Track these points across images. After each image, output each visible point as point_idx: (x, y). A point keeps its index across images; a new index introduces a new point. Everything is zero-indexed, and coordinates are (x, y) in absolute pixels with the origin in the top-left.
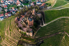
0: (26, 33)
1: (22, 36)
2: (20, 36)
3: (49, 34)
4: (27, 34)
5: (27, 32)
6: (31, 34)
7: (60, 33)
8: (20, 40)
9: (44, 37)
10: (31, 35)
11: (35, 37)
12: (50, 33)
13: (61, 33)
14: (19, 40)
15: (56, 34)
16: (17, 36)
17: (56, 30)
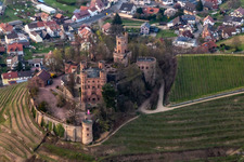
0: (65, 126)
1: (44, 141)
2: (38, 142)
3: (175, 148)
4: (70, 130)
5: (68, 122)
6: (85, 135)
7: (231, 153)
8: (34, 157)
9: (147, 157)
10: (85, 140)
11: (101, 148)
12: (181, 144)
13: (237, 152)
14: (29, 156)
15: (212, 155)
16: (23, 142)
17: (216, 136)
